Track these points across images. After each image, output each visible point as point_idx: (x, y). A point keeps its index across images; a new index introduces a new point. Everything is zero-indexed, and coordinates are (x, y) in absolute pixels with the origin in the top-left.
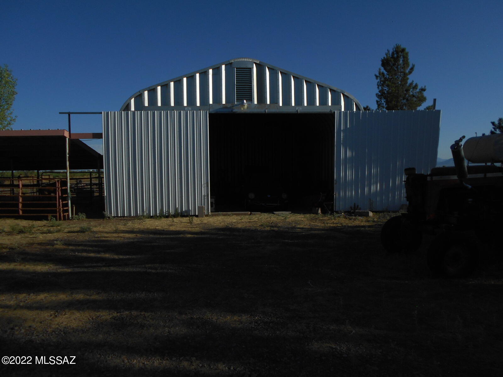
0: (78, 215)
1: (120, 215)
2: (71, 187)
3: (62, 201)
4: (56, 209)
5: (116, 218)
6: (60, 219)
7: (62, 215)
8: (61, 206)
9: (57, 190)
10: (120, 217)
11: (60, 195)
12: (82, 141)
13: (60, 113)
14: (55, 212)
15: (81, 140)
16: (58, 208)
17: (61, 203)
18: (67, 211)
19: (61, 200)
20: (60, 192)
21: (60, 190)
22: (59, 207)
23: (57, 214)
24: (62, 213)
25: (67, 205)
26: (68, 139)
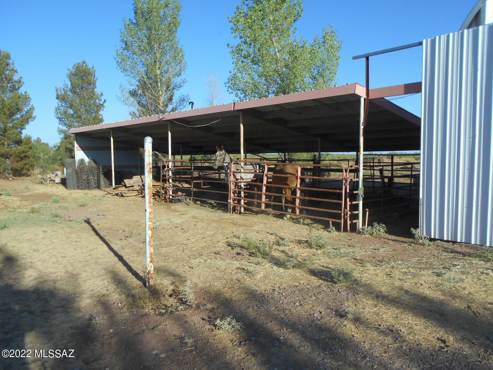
0: (372, 226)
1: (448, 237)
2: (364, 180)
3: (350, 201)
4: (340, 212)
5: (439, 241)
6: (345, 230)
7: (349, 222)
8: (348, 208)
9: (344, 183)
10: (448, 241)
11: (348, 191)
12: (391, 101)
13: (354, 58)
14: (338, 216)
15: (387, 98)
16: (343, 211)
17: (348, 203)
18: (356, 217)
19: (348, 199)
20: (348, 186)
21: (348, 183)
22: (344, 209)
23: (341, 220)
24: (348, 220)
25: (356, 207)
26: (365, 99)
